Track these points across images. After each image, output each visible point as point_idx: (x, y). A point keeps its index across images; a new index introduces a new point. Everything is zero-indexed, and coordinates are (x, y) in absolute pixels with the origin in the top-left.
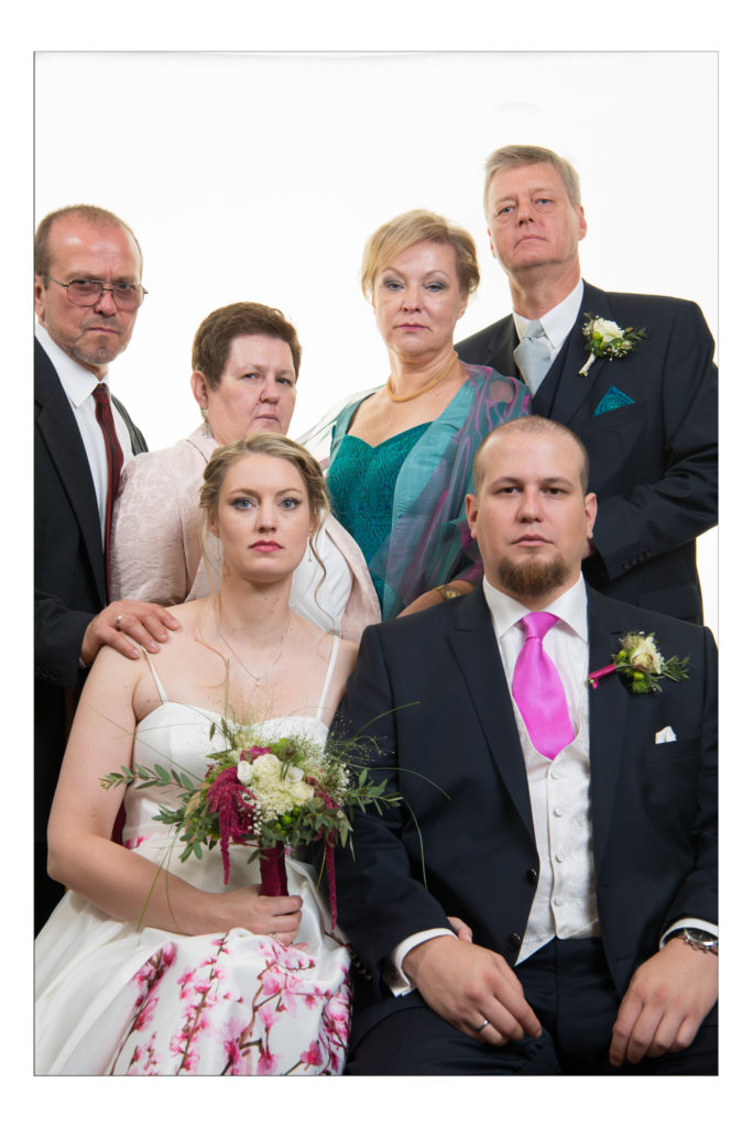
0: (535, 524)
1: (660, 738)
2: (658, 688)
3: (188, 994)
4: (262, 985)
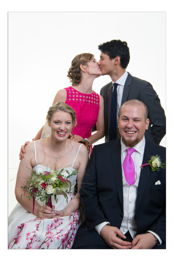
1: (156, 184)
2: (158, 171)
3: (28, 239)
4: (47, 237)
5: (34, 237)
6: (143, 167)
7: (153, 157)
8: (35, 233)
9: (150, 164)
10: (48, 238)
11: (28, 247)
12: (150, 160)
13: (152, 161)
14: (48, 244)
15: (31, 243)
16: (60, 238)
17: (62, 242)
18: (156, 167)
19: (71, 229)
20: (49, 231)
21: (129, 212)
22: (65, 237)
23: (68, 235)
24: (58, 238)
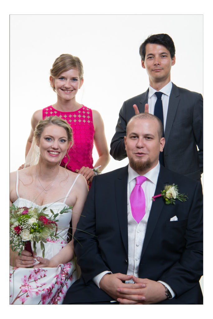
0: (142, 149)
1: (172, 219)
2: (174, 203)
4: (21, 290)
6: (155, 199)
7: (166, 187)
9: (163, 194)
10: (22, 292)
12: (164, 190)
13: (166, 190)
14: (23, 300)
16: (39, 292)
17: (42, 298)
18: (171, 198)
19: (56, 283)
20: (26, 283)
21: (135, 258)
22: (47, 293)
23: (51, 291)
24: (37, 293)
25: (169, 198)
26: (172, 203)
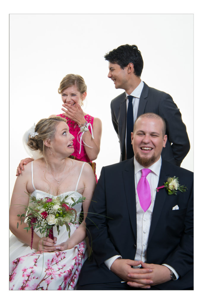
1: (174, 209)
2: (176, 194)
3: (25, 276)
4: (47, 273)
5: (32, 273)
6: (159, 190)
7: (170, 179)
8: (33, 269)
9: (166, 186)
10: (48, 275)
11: (24, 285)
12: (167, 182)
13: (169, 183)
14: (48, 282)
15: (28, 280)
16: (62, 275)
17: (64, 279)
18: (174, 189)
19: (75, 264)
20: (50, 267)
21: (143, 244)
22: (68, 274)
23: (71, 272)
24: (59, 275)
25: (172, 190)
26: (174, 193)
